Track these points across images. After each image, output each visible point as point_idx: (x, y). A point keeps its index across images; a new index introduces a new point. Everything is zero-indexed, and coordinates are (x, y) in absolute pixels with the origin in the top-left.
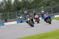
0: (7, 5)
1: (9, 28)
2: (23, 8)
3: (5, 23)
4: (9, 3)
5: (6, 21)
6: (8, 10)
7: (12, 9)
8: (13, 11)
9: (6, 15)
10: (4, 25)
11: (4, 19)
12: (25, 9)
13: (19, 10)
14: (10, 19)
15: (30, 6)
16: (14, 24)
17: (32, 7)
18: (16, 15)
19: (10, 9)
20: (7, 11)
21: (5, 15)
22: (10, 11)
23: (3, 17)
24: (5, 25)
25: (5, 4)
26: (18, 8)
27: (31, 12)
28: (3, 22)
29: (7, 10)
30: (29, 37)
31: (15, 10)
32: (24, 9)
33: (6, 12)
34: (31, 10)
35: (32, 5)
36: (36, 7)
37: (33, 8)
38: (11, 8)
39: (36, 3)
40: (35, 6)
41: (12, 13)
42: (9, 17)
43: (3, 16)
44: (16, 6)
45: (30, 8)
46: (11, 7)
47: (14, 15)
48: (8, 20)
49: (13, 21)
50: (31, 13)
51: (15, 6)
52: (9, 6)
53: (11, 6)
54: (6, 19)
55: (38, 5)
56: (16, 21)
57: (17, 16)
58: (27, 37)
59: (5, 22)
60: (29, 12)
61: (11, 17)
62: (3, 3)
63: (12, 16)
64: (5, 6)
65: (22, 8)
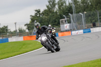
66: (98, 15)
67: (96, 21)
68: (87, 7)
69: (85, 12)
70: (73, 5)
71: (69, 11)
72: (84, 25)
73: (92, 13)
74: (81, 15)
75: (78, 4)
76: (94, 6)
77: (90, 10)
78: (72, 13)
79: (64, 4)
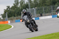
1: (44, 22)
5: (41, 15)
6: (43, 4)
9: (41, 9)
10: (39, 19)
13: (55, 4)
14: (45, 13)
16: (49, 18)
19: (46, 4)
21: (40, 9)
24: (40, 19)
26: (54, 2)
28: (38, 17)
33: (41, 6)
38: (46, 3)
42: (45, 11)
43: (39, 10)
47: (49, 9)
48: (43, 14)
49: (48, 16)
54: (41, 13)
57: (52, 11)
61: (47, 12)
63: (47, 10)
65: (57, 3)
66: (44, 9)
67: (42, 13)
68: (37, 5)
69: (36, 8)
70: (29, 3)
71: (26, 7)
72: (35, 15)
73: (40, 8)
74: (34, 10)
75: (32, 3)
76: (41, 4)
77: (39, 7)
78: (28, 8)
79: (24, 3)
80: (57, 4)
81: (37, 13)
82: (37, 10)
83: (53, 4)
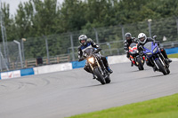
0: (42, 13)
1: (49, 82)
2: (92, 22)
3: (35, 69)
4: (49, 8)
5: (40, 62)
6: (45, 29)
7: (59, 27)
8: (60, 32)
9: (39, 44)
10: (32, 73)
11: (35, 56)
12: (96, 27)
13: (80, 29)
14: (51, 55)
15: (113, 17)
16: (62, 69)
17: (117, 19)
18: (69, 45)
19: (53, 27)
20: (42, 32)
21: (37, 44)
22: (53, 31)
23: (32, 49)
24: (36, 73)
25: (37, 10)
26: (77, 23)
27: (116, 36)
28: (30, 66)
29: (42, 27)
30: (109, 110)
31: (67, 29)
32: (93, 25)
33: (40, 35)
34: (116, 28)
35: (118, 12)
36: (130, 20)
37: (123, 24)
38: (53, 23)
39: (129, 9)
40: (128, 17)
41: (59, 38)
42: (50, 50)
43: (32, 45)
44: (70, 17)
45: (114, 24)
46: (55, 20)
47: (65, 44)
48: (45, 59)
49: (60, 62)
50: (114, 39)
51: (67, 15)
52: (48, 16)
53: (56, 15)
54: (39, 54)
55: (137, 13)
56: (71, 61)
57: (72, 47)
58: (103, 111)
59: (35, 66)
60: (110, 36)
61: (56, 51)
62: (31, 7)
63: (58, 46)
64: (36, 16)
65: (88, 24)
80: (87, 28)
81: (26, 56)
82: (28, 46)
83: (75, 27)
